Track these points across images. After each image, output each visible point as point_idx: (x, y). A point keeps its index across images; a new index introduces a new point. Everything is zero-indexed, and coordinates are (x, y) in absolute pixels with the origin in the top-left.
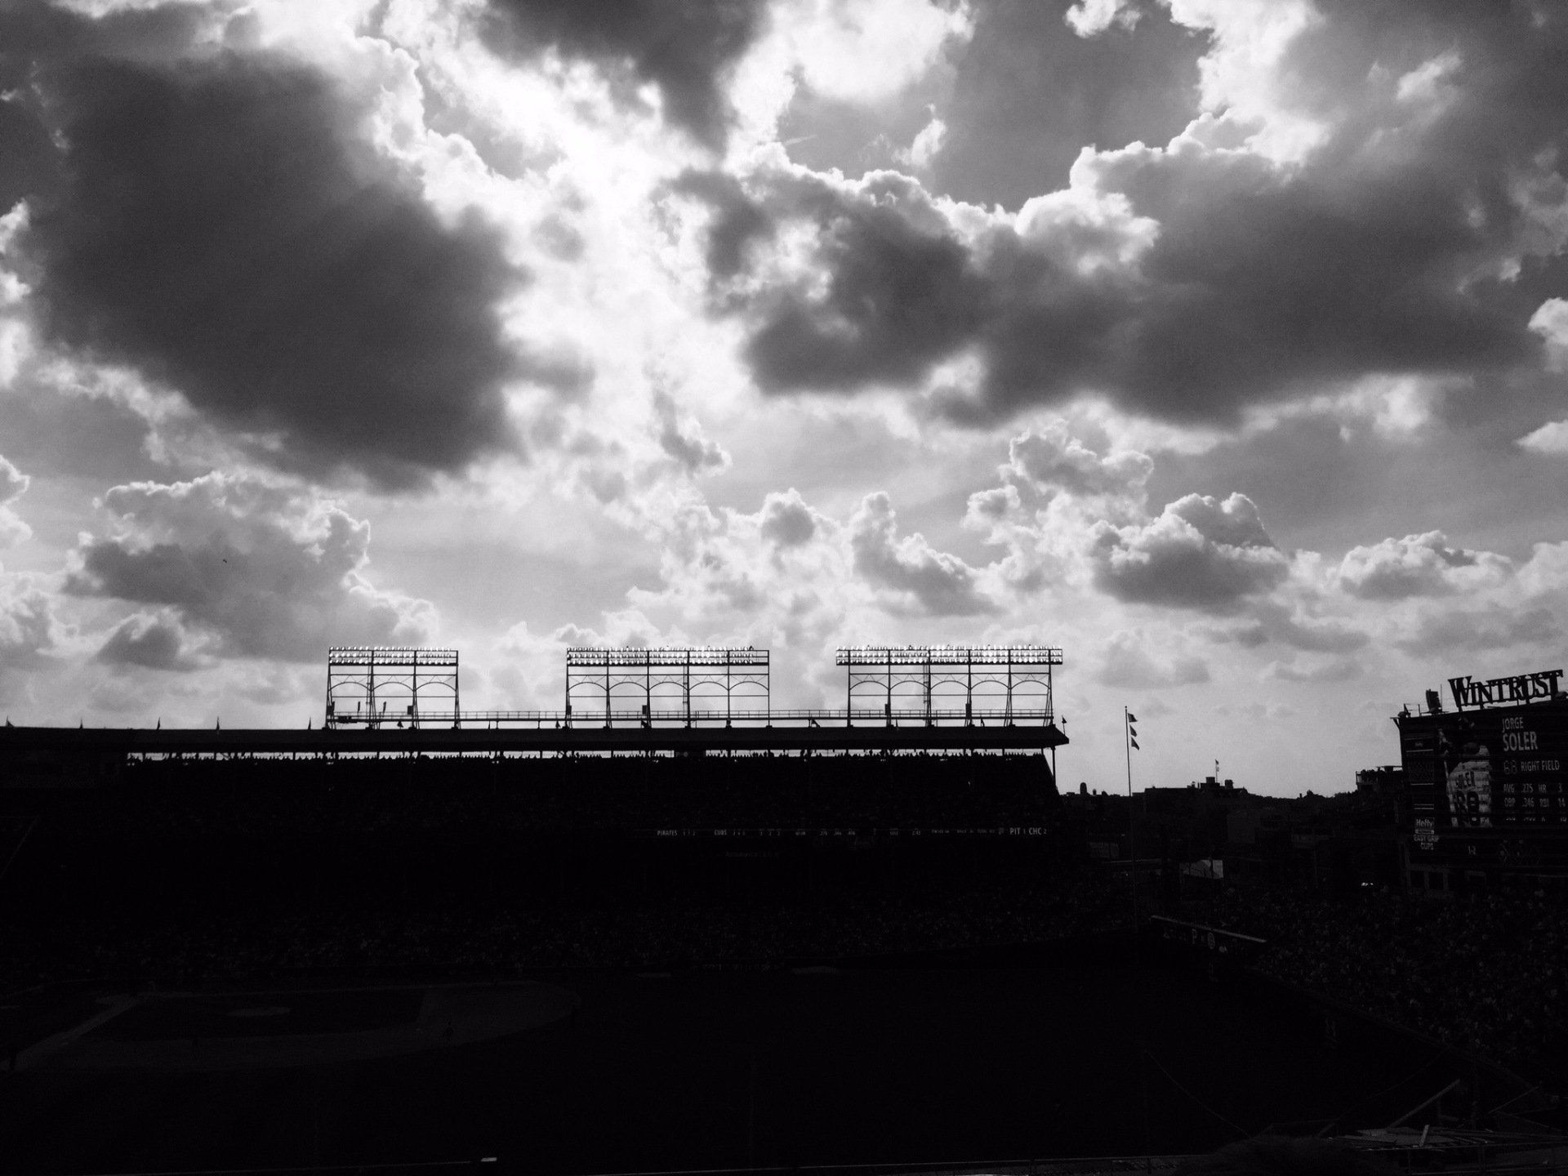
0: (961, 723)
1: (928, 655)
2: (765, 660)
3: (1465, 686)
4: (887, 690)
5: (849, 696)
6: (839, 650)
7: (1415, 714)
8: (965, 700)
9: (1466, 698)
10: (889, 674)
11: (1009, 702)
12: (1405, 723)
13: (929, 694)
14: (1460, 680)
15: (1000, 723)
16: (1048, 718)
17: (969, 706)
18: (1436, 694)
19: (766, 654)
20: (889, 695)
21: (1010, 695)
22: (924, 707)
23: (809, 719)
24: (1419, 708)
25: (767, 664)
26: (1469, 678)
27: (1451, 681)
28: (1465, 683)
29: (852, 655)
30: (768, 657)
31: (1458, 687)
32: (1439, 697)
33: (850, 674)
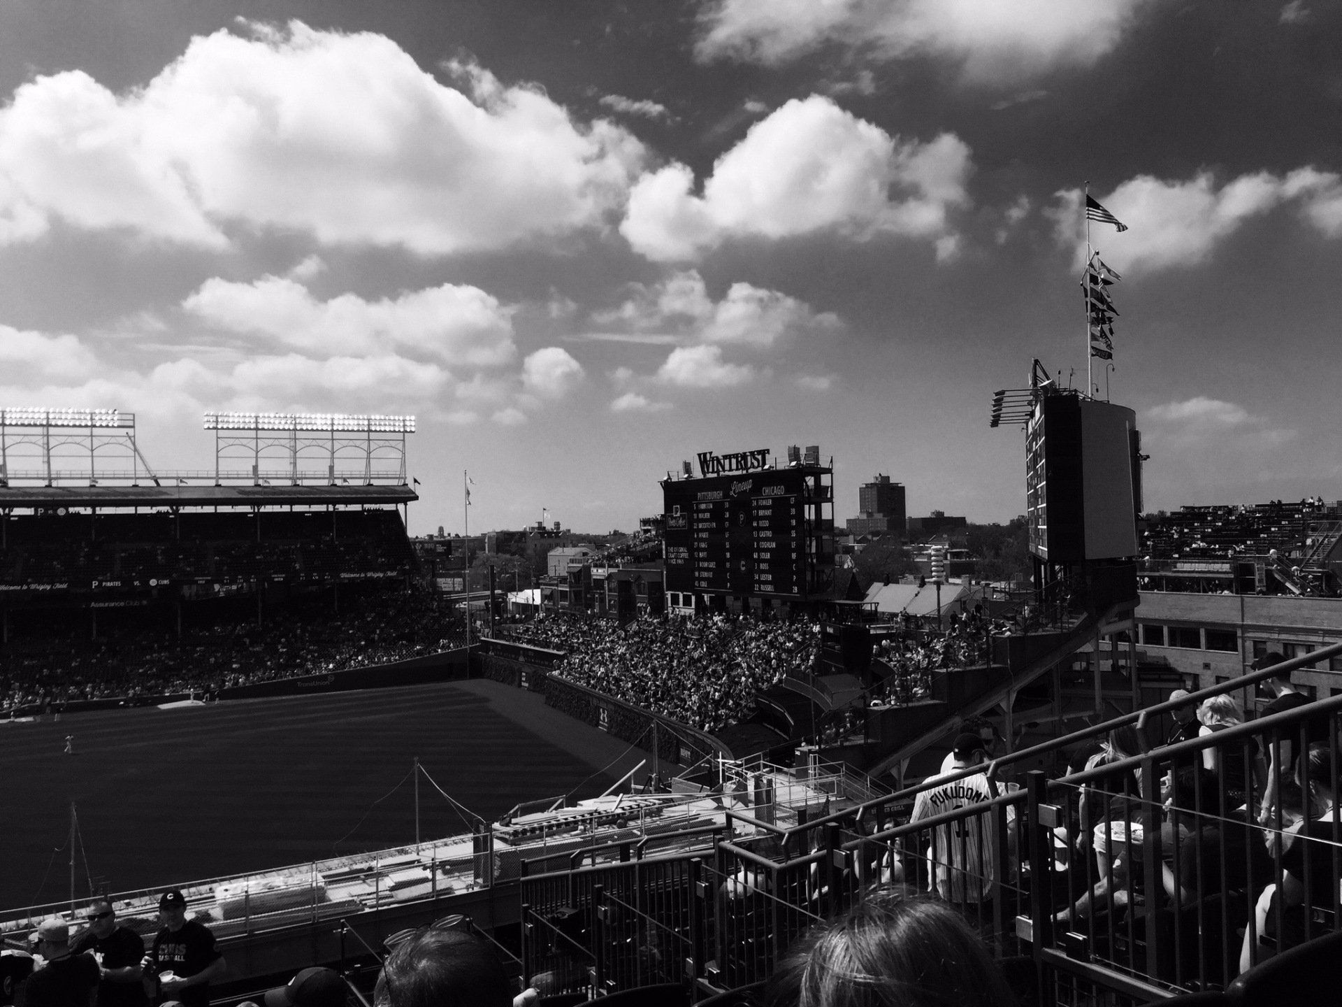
0: (325, 483)
1: (294, 422)
2: (131, 423)
3: (708, 459)
4: (254, 453)
5: (217, 457)
6: (207, 415)
7: (674, 479)
8: (328, 463)
9: (708, 469)
10: (257, 438)
11: (368, 465)
12: (668, 486)
13: (295, 458)
14: (705, 454)
15: (360, 483)
16: (402, 478)
17: (331, 468)
18: (689, 463)
19: (131, 417)
20: (257, 457)
21: (368, 458)
22: (290, 468)
23: (177, 478)
24: (679, 476)
25: (133, 427)
26: (711, 453)
27: (699, 455)
28: (708, 456)
29: (220, 420)
30: (134, 420)
31: (704, 460)
32: (692, 466)
33: (218, 438)
